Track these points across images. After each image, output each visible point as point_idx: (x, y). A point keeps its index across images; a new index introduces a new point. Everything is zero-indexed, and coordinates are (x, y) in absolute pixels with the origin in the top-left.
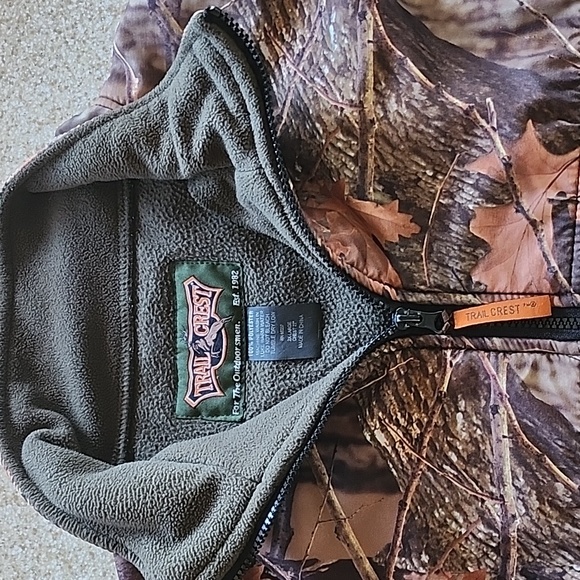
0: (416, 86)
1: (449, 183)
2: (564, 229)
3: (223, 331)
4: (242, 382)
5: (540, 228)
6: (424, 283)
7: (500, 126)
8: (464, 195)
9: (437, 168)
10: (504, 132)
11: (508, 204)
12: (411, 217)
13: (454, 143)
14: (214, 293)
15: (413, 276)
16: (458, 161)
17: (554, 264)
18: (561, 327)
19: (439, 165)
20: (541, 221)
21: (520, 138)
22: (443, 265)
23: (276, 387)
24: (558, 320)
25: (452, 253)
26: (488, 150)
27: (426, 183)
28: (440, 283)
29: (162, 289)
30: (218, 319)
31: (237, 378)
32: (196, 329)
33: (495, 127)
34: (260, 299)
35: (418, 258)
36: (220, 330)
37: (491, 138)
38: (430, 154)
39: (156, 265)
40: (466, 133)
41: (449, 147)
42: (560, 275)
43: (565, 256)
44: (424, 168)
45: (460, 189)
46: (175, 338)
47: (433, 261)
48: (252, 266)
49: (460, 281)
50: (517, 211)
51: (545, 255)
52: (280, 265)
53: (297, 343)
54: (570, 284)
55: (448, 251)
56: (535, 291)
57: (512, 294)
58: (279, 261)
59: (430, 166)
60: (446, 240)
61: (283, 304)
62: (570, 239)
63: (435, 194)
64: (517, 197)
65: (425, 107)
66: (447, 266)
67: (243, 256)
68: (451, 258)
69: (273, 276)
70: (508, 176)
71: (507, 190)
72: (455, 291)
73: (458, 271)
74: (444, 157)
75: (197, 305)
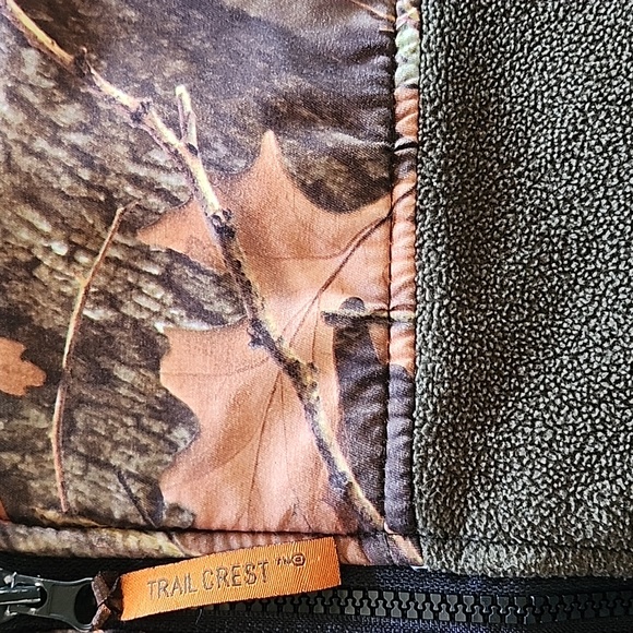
0: (30, 56)
1: (106, 274)
2: (363, 384)
5: (309, 379)
6: (55, 505)
7: (204, 144)
8: (142, 301)
9: (76, 239)
10: (213, 156)
11: (235, 326)
12: (23, 348)
13: (111, 181)
15: (26, 487)
16: (122, 223)
17: (343, 466)
18: (365, 611)
19: (79, 231)
20: (312, 366)
21: (247, 170)
22: (97, 462)
24: (358, 595)
25: (120, 435)
26: (183, 197)
27: (52, 271)
28: (89, 504)
33: (195, 143)
35: (40, 444)
37: (186, 170)
38: (58, 204)
40: (136, 160)
41: (101, 189)
42: (359, 492)
43: (368, 449)
44: (48, 237)
45: (131, 286)
47: (75, 451)
49: (135, 500)
50: (255, 341)
51: (322, 446)
54: (383, 513)
55: (111, 431)
56: (304, 528)
57: (252, 533)
59: (59, 234)
60: (108, 405)
62: (376, 408)
63: (72, 298)
64: (254, 310)
65: (50, 104)
66: (107, 465)
68: (116, 445)
70: (229, 257)
71: (231, 293)
72: (124, 525)
73: (130, 475)
74: (90, 212)
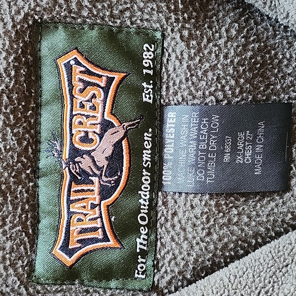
3: (124, 143)
4: (152, 226)
14: (110, 80)
23: (215, 237)
29: (17, 70)
30: (116, 123)
31: (143, 219)
32: (77, 138)
34: (191, 93)
36: (119, 142)
39: (9, 27)
46: (37, 152)
48: (182, 37)
52: (229, 39)
53: (252, 166)
58: (227, 31)
61: (229, 103)
67: (168, 19)
69: (217, 56)
75: (80, 98)
